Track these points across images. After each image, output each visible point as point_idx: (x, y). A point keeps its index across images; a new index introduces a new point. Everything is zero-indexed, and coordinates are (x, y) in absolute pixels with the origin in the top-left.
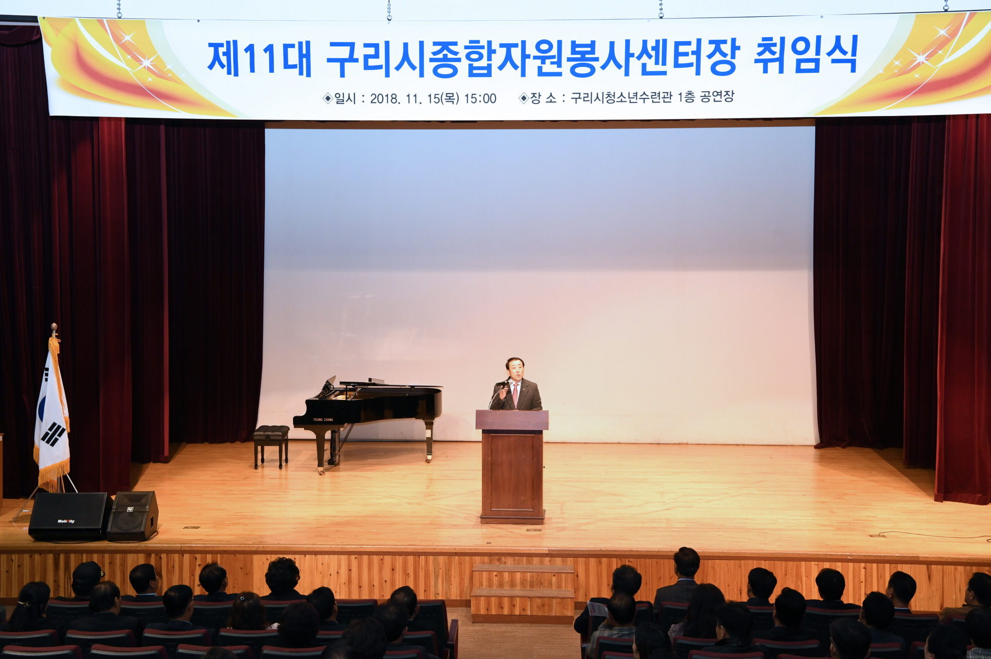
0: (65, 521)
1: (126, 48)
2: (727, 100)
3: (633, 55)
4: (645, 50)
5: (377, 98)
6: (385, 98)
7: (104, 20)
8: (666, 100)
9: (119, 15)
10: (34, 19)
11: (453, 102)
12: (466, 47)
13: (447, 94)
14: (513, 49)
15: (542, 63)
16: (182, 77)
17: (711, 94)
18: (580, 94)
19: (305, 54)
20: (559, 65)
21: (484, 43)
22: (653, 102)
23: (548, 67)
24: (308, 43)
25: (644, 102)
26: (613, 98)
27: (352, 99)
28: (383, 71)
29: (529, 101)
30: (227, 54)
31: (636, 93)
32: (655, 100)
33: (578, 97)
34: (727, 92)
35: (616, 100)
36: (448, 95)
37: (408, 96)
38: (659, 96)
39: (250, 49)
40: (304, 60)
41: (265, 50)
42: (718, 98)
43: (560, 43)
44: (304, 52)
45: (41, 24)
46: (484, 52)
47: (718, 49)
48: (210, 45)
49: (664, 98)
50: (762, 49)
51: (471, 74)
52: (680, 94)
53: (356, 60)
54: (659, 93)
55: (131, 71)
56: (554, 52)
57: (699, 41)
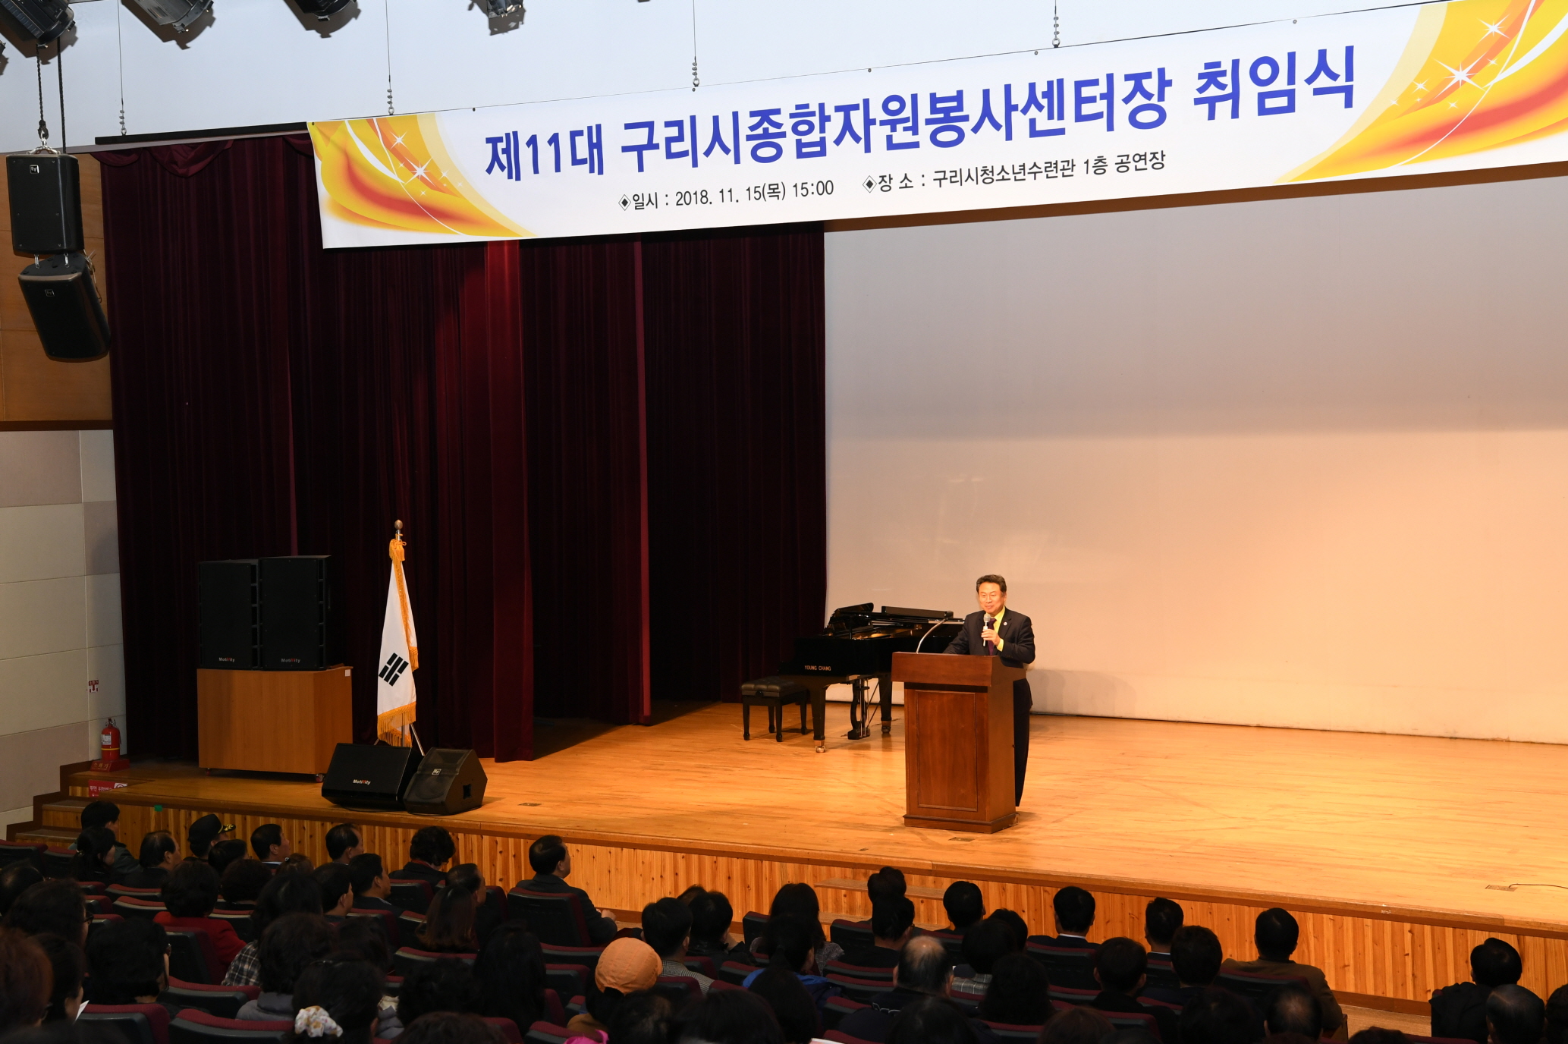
0: (361, 782)
1: (398, 154)
2: (1155, 166)
3: (1015, 108)
4: (1032, 100)
5: (684, 199)
6: (693, 197)
7: (374, 119)
8: (1066, 173)
9: (391, 110)
10: (303, 126)
11: (778, 196)
12: (792, 116)
13: (770, 185)
14: (852, 113)
15: (891, 131)
16: (458, 186)
17: (1130, 159)
18: (944, 172)
19: (596, 146)
20: (915, 132)
21: (814, 107)
22: (1048, 177)
23: (901, 136)
24: (599, 127)
25: (1035, 179)
26: (991, 175)
27: (654, 202)
28: (689, 159)
29: (877, 187)
30: (506, 151)
31: (1024, 165)
32: (1050, 174)
33: (942, 177)
34: (1154, 154)
35: (996, 177)
36: (772, 187)
37: (722, 192)
38: (1056, 167)
39: (533, 141)
40: (595, 151)
41: (550, 142)
42: (1141, 165)
43: (914, 97)
44: (595, 141)
45: (311, 130)
46: (815, 120)
47: (1139, 88)
48: (488, 140)
49: (1064, 169)
50: (1204, 81)
51: (800, 155)
52: (1087, 162)
53: (657, 147)
54: (1056, 163)
55: (403, 184)
56: (907, 112)
57: (1110, 78)
